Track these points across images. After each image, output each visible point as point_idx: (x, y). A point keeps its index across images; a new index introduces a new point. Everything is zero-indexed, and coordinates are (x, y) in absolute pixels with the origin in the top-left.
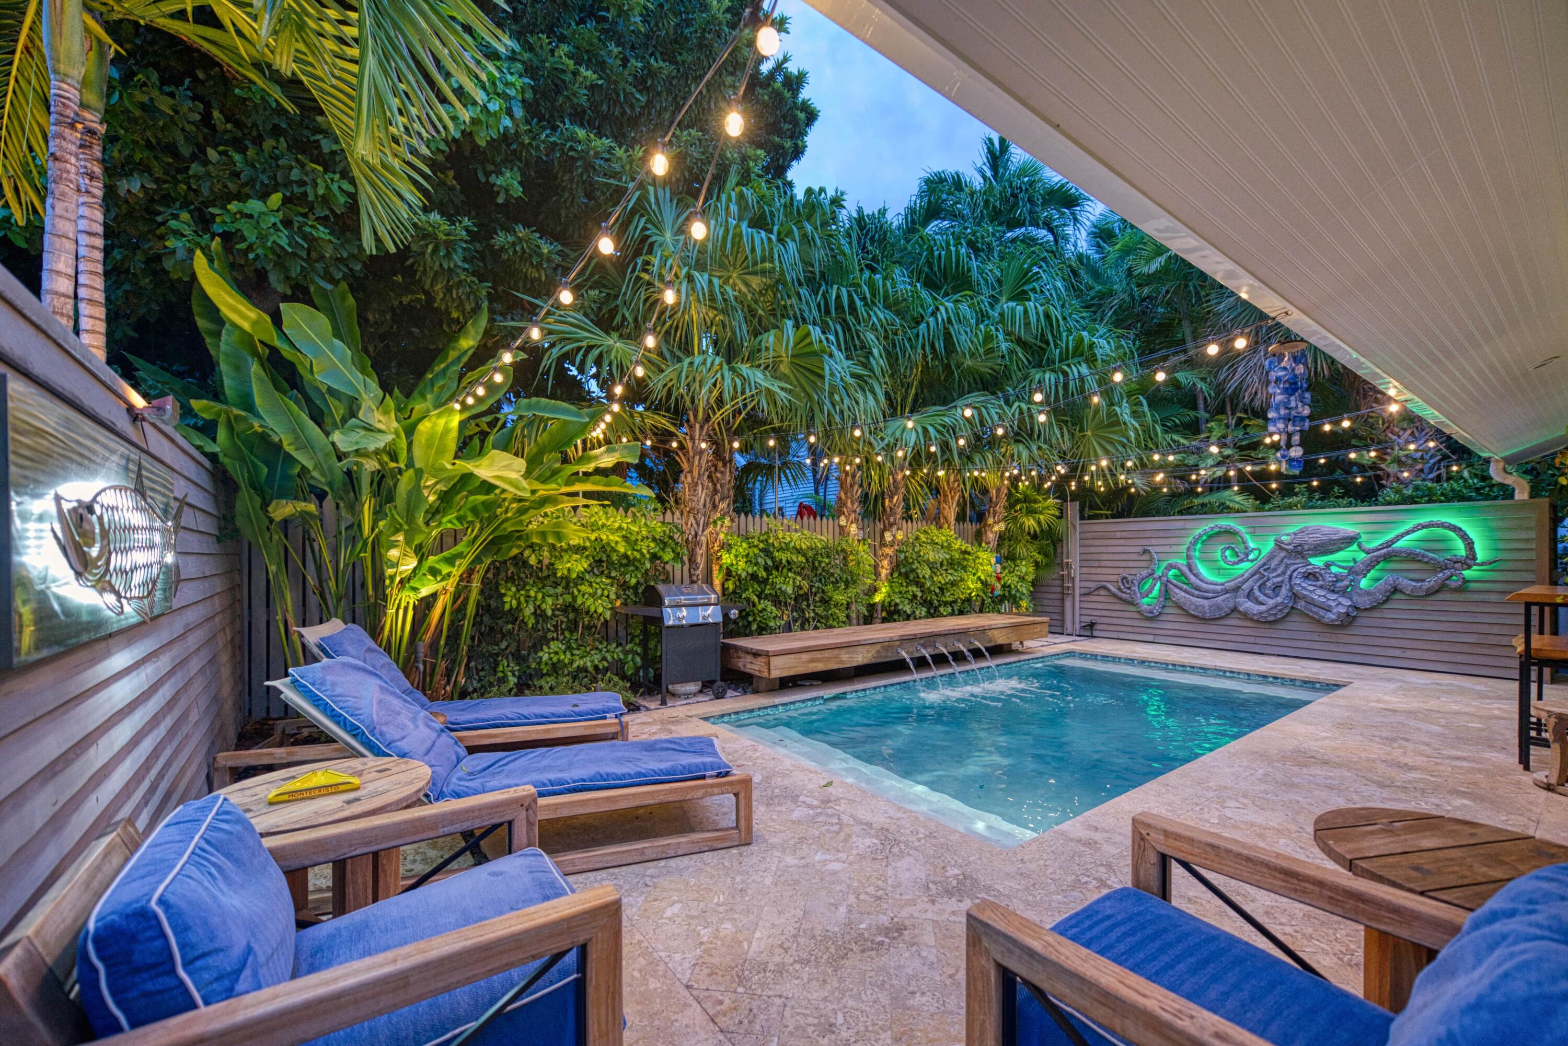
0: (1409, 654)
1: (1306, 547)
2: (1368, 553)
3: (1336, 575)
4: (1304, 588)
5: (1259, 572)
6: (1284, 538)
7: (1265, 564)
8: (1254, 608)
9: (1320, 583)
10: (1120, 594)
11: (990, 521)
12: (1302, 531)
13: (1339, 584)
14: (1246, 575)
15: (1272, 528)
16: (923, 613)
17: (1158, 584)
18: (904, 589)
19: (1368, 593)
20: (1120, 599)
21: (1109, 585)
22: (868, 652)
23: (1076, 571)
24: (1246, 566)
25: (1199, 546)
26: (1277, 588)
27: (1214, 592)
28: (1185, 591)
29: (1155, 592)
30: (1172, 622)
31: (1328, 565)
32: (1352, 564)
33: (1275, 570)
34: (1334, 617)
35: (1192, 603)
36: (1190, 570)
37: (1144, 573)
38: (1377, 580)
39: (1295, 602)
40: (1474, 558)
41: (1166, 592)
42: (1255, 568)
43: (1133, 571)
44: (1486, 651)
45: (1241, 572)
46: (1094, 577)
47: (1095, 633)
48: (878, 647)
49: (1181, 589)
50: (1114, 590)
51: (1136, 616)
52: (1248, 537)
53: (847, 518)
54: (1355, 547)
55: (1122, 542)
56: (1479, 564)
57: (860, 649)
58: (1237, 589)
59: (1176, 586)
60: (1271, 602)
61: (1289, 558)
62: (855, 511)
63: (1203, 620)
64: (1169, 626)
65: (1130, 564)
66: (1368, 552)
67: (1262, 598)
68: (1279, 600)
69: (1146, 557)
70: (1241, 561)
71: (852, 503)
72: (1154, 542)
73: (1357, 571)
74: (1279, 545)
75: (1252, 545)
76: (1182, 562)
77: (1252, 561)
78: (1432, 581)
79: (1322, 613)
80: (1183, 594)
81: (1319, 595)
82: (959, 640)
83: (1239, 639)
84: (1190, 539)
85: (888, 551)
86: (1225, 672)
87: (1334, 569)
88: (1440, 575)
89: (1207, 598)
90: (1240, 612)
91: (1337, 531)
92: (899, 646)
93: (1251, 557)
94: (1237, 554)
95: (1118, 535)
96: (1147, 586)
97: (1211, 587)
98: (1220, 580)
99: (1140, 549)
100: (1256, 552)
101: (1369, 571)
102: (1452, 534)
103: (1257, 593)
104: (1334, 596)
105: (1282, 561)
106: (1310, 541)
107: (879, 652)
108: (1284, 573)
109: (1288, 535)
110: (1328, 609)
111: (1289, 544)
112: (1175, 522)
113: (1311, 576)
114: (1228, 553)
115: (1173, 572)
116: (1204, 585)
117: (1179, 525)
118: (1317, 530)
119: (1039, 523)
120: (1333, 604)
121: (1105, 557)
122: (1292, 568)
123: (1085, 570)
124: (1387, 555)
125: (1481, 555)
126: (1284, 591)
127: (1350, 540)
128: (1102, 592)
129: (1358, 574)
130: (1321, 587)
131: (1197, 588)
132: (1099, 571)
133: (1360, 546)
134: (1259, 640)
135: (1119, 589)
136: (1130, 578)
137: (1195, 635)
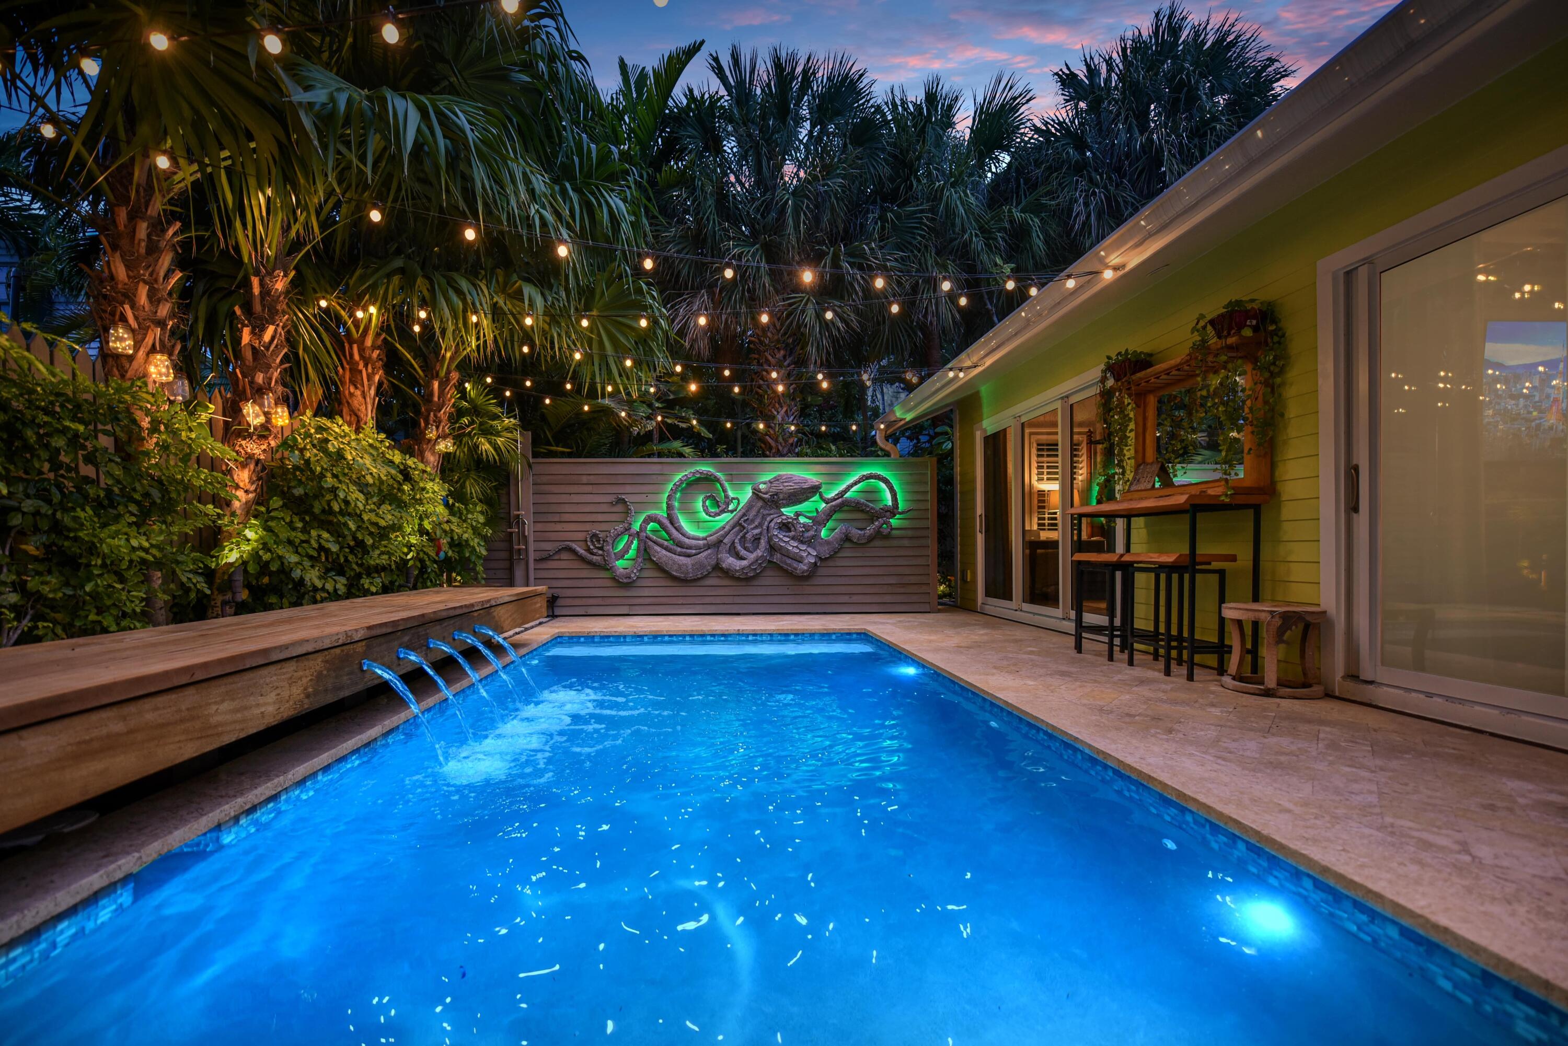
0: (855, 599)
1: (781, 496)
2: (827, 503)
3: (804, 525)
4: (781, 539)
5: (738, 525)
6: (762, 486)
7: (744, 515)
8: (738, 564)
9: (793, 533)
10: (589, 556)
11: (432, 434)
12: (776, 479)
13: (806, 535)
14: (727, 528)
15: (748, 477)
16: (342, 589)
17: (635, 542)
18: (299, 536)
19: (827, 542)
20: (590, 563)
21: (574, 546)
22: (292, 682)
23: (529, 528)
24: (726, 517)
25: (678, 495)
26: (757, 539)
27: (697, 547)
28: (666, 549)
29: (632, 553)
30: (652, 587)
31: (798, 514)
32: (815, 514)
33: (753, 521)
34: (805, 568)
35: (674, 562)
36: (672, 523)
37: (620, 528)
38: (833, 530)
39: (771, 555)
40: (897, 508)
41: (645, 552)
42: (736, 519)
43: (604, 527)
44: (902, 590)
45: (722, 524)
46: (553, 536)
47: (557, 611)
48: (317, 663)
49: (661, 546)
50: (581, 551)
51: (609, 583)
52: (727, 485)
53: (138, 338)
54: (817, 497)
55: (588, 489)
56: (900, 513)
57: (269, 676)
58: (720, 542)
59: (655, 542)
60: (752, 556)
61: (765, 508)
62: (161, 323)
63: (683, 581)
64: (646, 592)
65: (600, 517)
66: (827, 501)
67: (743, 552)
68: (759, 553)
69: (620, 508)
70: (723, 511)
71: (154, 298)
72: (628, 489)
73: (819, 521)
74: (756, 493)
75: (731, 494)
76: (662, 513)
77: (732, 512)
78: (870, 529)
79: (795, 564)
80: (664, 552)
81: (792, 546)
82: (461, 630)
83: (718, 600)
84: (671, 486)
85: (254, 448)
86: (748, 635)
87: (802, 520)
88: (877, 523)
89: (689, 556)
90: (722, 569)
91: (806, 481)
92: (365, 655)
93: (731, 507)
94: (717, 504)
95: (585, 479)
96: (621, 546)
97: (694, 542)
98: (701, 534)
99: (611, 498)
100: (735, 502)
101: (828, 521)
102: (882, 485)
103: (739, 547)
104: (803, 547)
105: (758, 512)
106: (785, 489)
107: (319, 677)
108: (760, 525)
109: (765, 483)
110: (800, 560)
111: (766, 493)
112: (651, 466)
113: (786, 526)
114: (708, 503)
115: (652, 526)
116: (687, 540)
117: (655, 469)
118: (789, 479)
119: (496, 448)
120: (805, 554)
121: (567, 508)
122: (768, 519)
123: (540, 527)
124: (841, 506)
125: (901, 506)
126: (763, 542)
127: (815, 490)
128: (564, 556)
129: (820, 525)
130: (793, 538)
131: (680, 544)
132: (559, 527)
133: (821, 496)
134: (737, 600)
135: (588, 550)
136: (601, 535)
137: (674, 600)
